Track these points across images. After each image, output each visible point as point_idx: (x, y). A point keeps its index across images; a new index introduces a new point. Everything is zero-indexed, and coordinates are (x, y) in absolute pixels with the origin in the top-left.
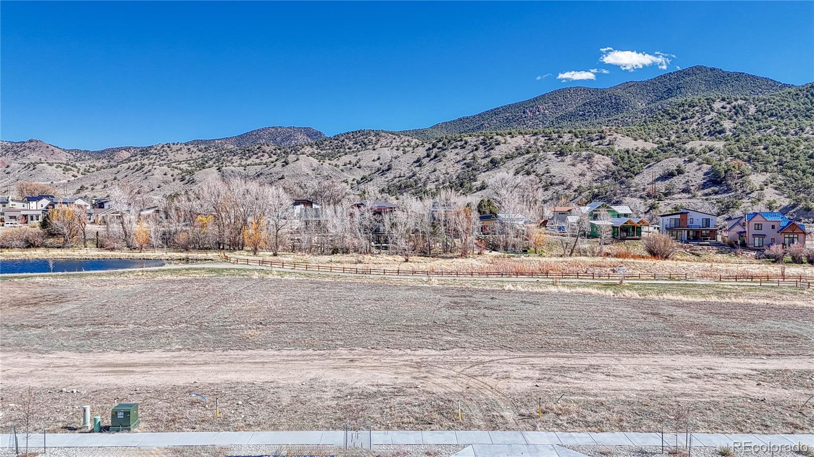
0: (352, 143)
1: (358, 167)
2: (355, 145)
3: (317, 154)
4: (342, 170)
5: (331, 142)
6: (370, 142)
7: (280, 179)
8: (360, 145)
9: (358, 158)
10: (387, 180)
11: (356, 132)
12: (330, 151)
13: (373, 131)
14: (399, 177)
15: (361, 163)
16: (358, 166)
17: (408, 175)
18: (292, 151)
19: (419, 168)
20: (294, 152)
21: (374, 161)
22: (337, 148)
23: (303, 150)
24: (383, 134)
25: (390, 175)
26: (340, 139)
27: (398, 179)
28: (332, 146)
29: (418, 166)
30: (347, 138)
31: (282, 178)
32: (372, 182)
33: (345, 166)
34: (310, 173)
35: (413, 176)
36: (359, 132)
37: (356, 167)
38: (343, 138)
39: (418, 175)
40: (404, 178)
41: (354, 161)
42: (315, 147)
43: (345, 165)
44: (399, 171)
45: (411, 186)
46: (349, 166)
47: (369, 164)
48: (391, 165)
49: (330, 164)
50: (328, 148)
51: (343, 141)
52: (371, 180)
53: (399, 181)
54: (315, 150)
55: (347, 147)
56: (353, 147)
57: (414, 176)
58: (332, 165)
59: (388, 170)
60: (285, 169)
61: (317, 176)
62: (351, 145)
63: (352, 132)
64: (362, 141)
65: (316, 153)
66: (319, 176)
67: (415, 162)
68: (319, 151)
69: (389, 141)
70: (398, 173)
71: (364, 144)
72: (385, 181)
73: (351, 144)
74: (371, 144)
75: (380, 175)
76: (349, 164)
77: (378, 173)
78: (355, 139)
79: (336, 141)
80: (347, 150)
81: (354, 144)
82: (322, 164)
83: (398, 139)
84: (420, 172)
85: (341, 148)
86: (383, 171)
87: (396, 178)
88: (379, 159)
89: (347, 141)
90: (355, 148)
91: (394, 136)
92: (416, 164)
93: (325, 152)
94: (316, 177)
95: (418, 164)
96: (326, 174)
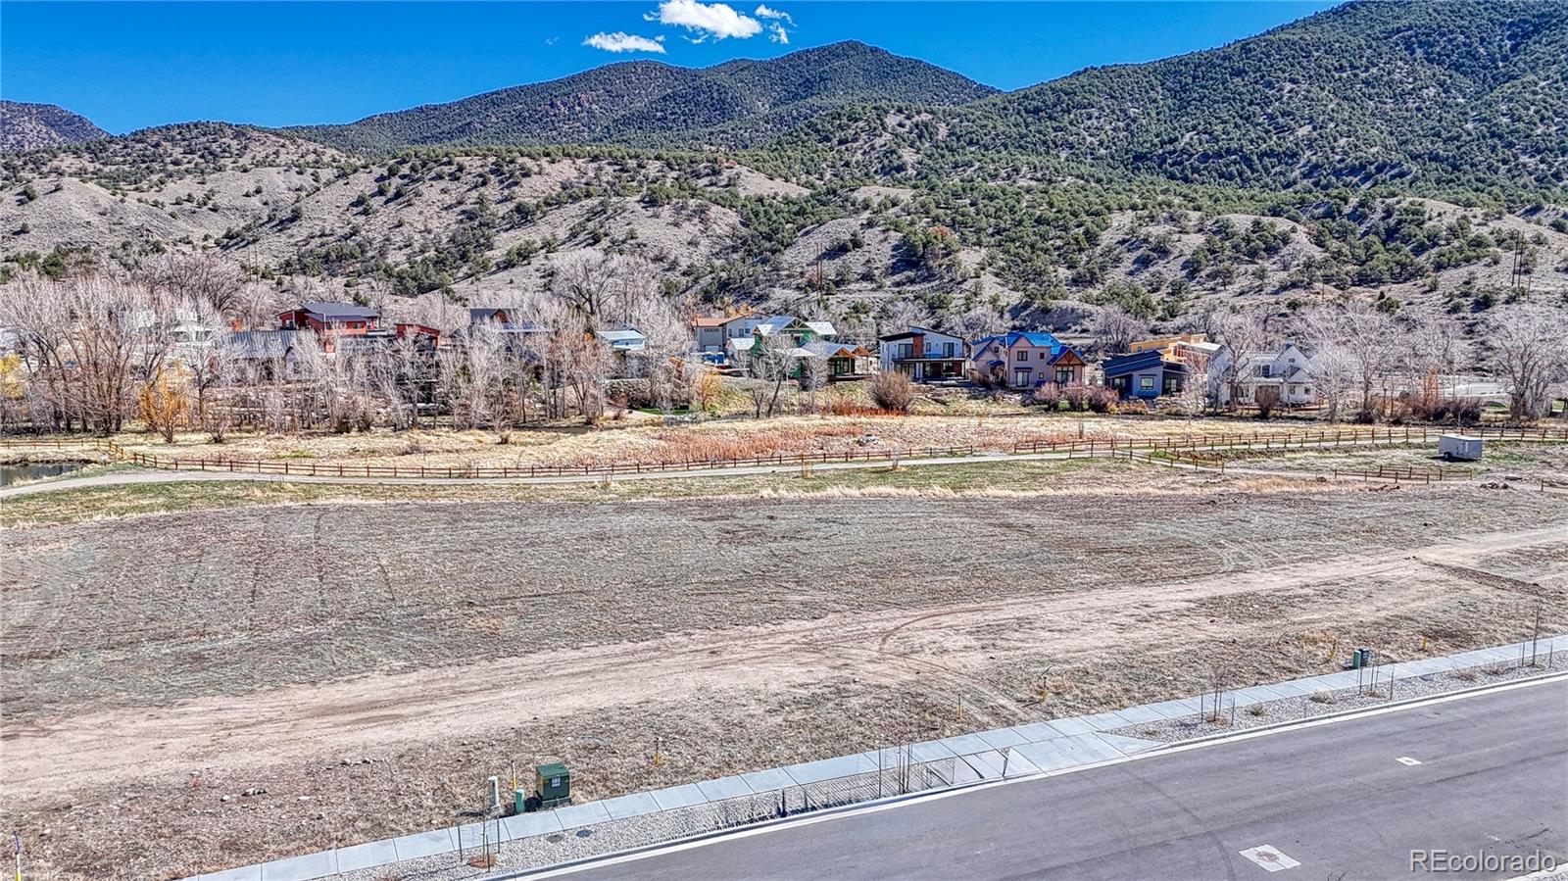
0: (182, 150)
1: (210, 209)
2: (190, 157)
3: (93, 173)
4: (173, 215)
5: (125, 147)
6: (224, 151)
7: (17, 233)
8: (202, 156)
9: (208, 187)
10: (293, 241)
11: (188, 126)
12: (126, 168)
13: (230, 126)
14: (320, 236)
15: (217, 199)
16: (210, 206)
17: (340, 232)
18: (25, 163)
19: (364, 217)
20: (31, 166)
21: (247, 195)
22: (144, 162)
23: (55, 163)
24: (256, 134)
25: (299, 231)
26: (149, 140)
27: (318, 241)
28: (129, 155)
29: (360, 213)
30: (166, 140)
31: (24, 231)
32: (257, 245)
33: (178, 207)
34: (95, 220)
35: (352, 235)
36: (196, 125)
37: (205, 208)
38: (156, 138)
39: (363, 233)
40: (331, 238)
41: (199, 195)
42: (87, 156)
43: (177, 203)
44: (320, 223)
45: (353, 256)
46: (187, 206)
47: (238, 204)
48: (300, 209)
49: (140, 200)
50: (122, 159)
51: (157, 145)
52: (254, 241)
53: (322, 245)
54: (87, 164)
55: (168, 160)
56: (185, 160)
57: (354, 234)
58: (147, 203)
59: (292, 220)
60: (27, 209)
61: (113, 227)
62: (180, 157)
63: (179, 126)
64: (206, 149)
65: (91, 169)
66: (117, 228)
67: (352, 205)
68: (98, 166)
69: (271, 151)
70: (318, 228)
71: (211, 153)
72: (288, 245)
73: (177, 153)
74: (227, 155)
75: (275, 229)
76: (188, 201)
77: (269, 226)
78: (186, 143)
79: (140, 146)
80: (171, 168)
81: (185, 153)
82: (122, 201)
83: (292, 148)
84: (367, 227)
85: (153, 161)
86: (282, 222)
87: (313, 237)
88: (258, 191)
89: (168, 145)
90: (189, 162)
91: (282, 141)
92: (356, 210)
93: (113, 168)
94: (111, 231)
95: (361, 209)
96: (136, 224)
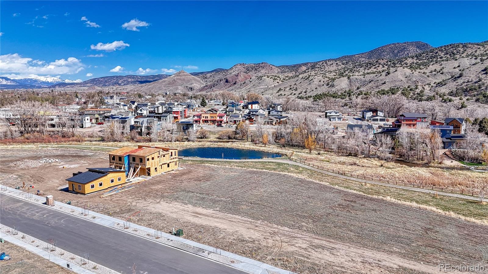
0: (444, 54)
1: (441, 73)
4: (428, 76)
5: (427, 54)
6: (458, 52)
7: (382, 84)
8: (450, 55)
10: (457, 84)
11: (448, 46)
12: (426, 61)
13: (462, 44)
14: (467, 82)
15: (444, 70)
17: (474, 81)
18: (398, 62)
19: (485, 75)
21: (455, 68)
22: (431, 59)
24: (470, 45)
25: (460, 81)
26: (434, 52)
27: (466, 84)
28: (427, 57)
29: (484, 74)
30: (440, 51)
31: (385, 83)
33: (431, 73)
34: (404, 79)
35: (478, 81)
36: (450, 45)
37: (439, 73)
38: (437, 51)
39: (483, 81)
40: (471, 83)
41: (438, 69)
42: (415, 58)
43: (431, 72)
45: (475, 89)
46: (434, 73)
47: (450, 71)
48: (463, 73)
49: (419, 72)
50: (425, 58)
52: (445, 85)
54: (415, 61)
55: (439, 57)
56: (444, 57)
57: (479, 81)
58: (421, 73)
59: (459, 77)
60: (387, 77)
62: (443, 56)
63: (445, 46)
64: (452, 52)
66: (409, 81)
67: (483, 71)
68: (418, 61)
69: (474, 51)
70: (467, 79)
71: (453, 54)
72: (455, 85)
73: (442, 54)
74: (458, 53)
75: (453, 80)
76: (434, 71)
77: (451, 79)
78: (446, 51)
79: (432, 53)
80: (439, 59)
81: (445, 54)
82: (413, 73)
84: (485, 79)
85: (434, 58)
86: (455, 78)
87: (464, 83)
88: (459, 66)
89: (440, 52)
90: (445, 57)
92: (483, 72)
93: (422, 61)
94: (407, 82)
95: (485, 72)
96: (415, 80)
